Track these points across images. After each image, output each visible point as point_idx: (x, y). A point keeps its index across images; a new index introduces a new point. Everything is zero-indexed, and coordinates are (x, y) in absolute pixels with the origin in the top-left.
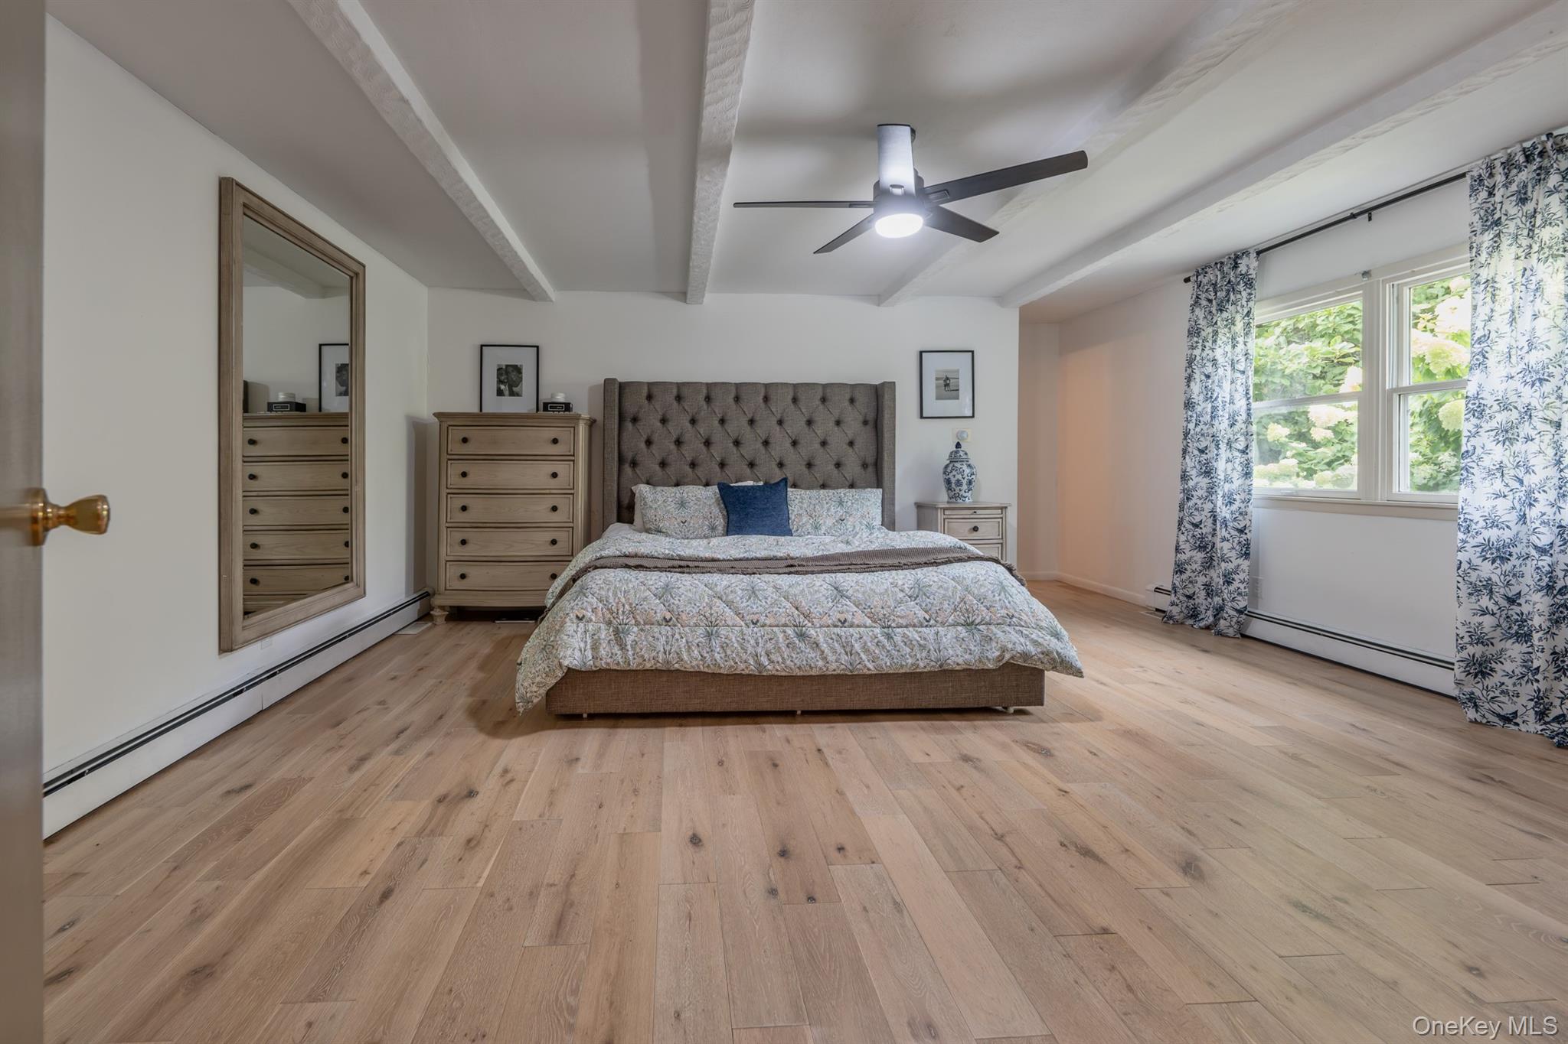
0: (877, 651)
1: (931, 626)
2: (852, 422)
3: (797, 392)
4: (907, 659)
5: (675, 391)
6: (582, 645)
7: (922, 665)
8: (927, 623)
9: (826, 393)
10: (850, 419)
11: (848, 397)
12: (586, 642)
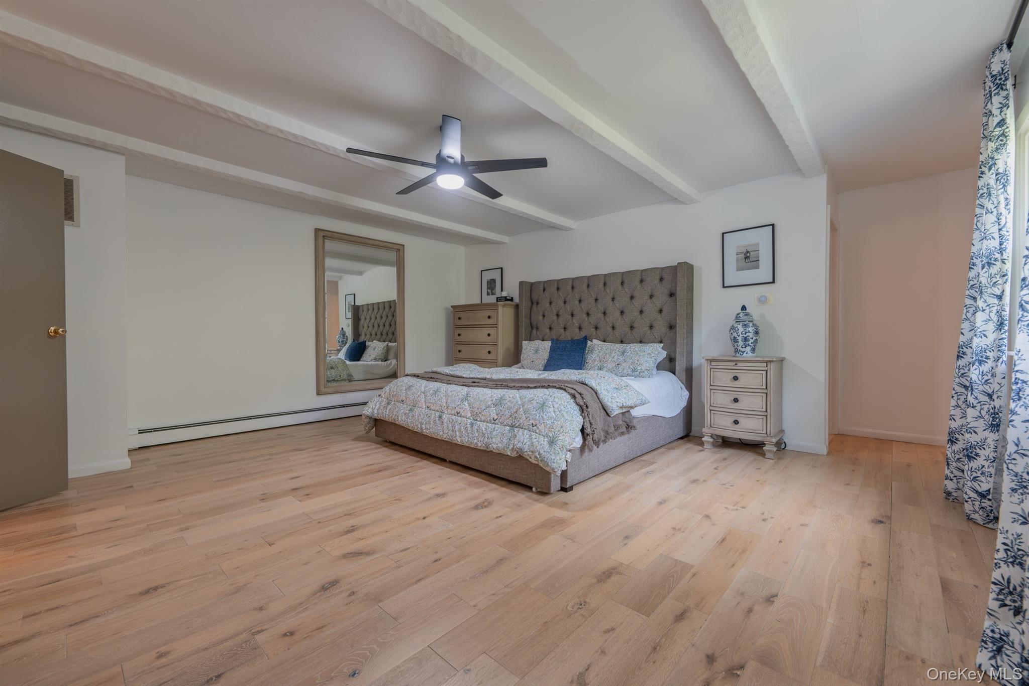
0: (464, 432)
1: (495, 424)
2: (660, 295)
3: (624, 278)
4: (475, 440)
5: (556, 285)
6: (374, 407)
7: (480, 445)
8: (493, 421)
9: (642, 276)
10: (658, 293)
11: (658, 277)
12: (376, 406)
